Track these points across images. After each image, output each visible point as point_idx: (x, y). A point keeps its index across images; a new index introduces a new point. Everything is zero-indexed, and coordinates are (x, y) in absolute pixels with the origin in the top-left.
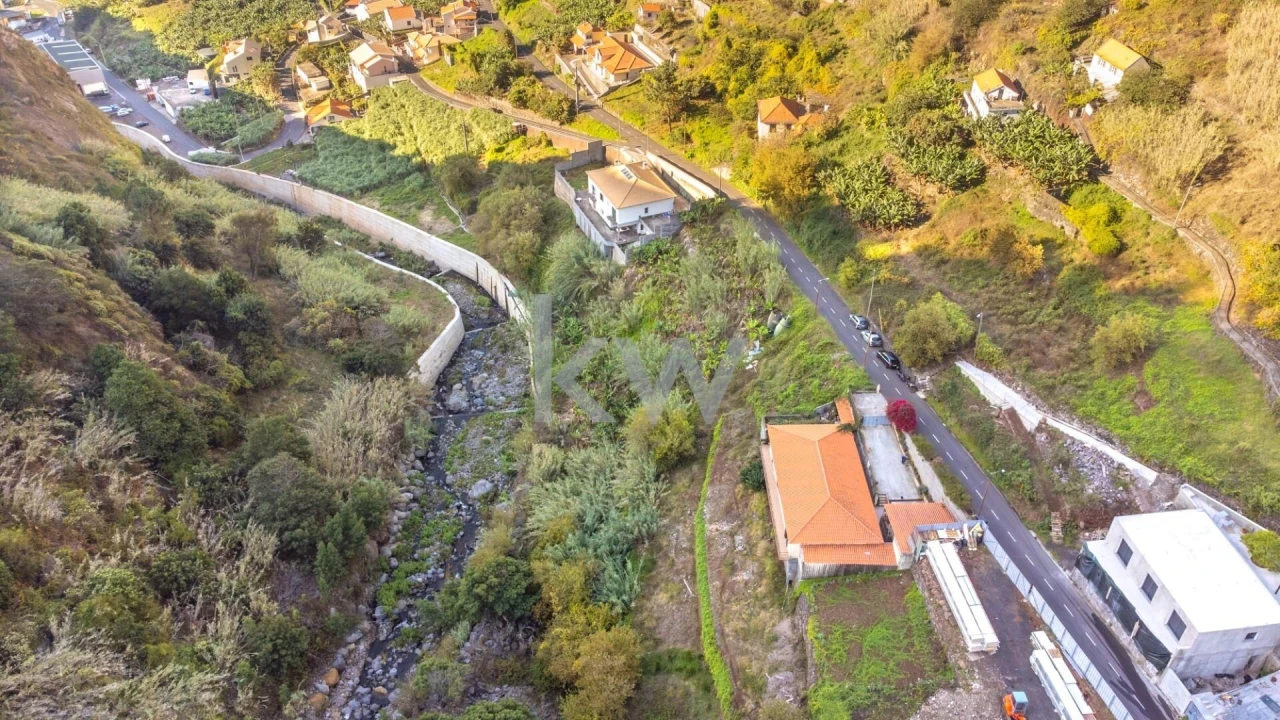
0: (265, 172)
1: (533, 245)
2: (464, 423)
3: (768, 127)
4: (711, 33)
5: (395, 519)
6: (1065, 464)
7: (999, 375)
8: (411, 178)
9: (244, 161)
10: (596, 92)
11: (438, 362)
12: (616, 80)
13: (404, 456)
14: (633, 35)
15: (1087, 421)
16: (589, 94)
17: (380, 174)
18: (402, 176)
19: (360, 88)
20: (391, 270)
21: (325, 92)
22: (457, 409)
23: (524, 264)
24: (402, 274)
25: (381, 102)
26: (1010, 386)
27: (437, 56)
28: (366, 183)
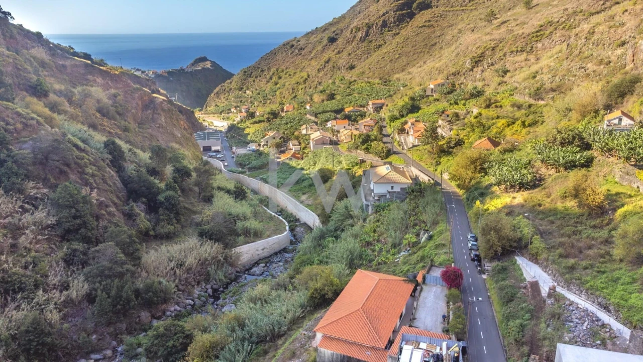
0: (252, 177)
5: (172, 309)
7: (541, 264)
9: (247, 173)
10: (408, 147)
13: (204, 284)
16: (403, 148)
19: (311, 150)
20: (272, 214)
25: (315, 154)
27: (350, 140)
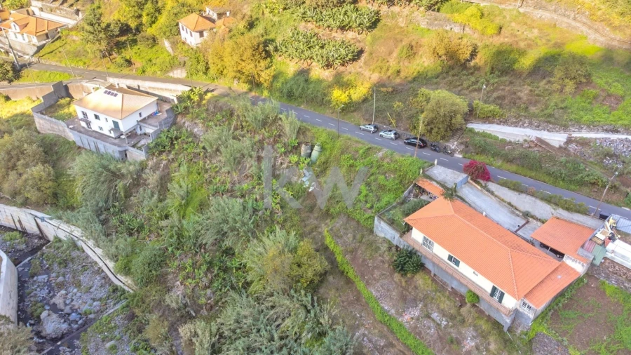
1: (49, 174)
2: (77, 342)
3: (198, 34)
6: (612, 156)
7: (505, 122)
10: (26, 53)
11: (11, 302)
12: (39, 41)
14: (33, 9)
15: (592, 126)
16: (20, 56)
22: (59, 335)
23: (48, 191)
26: (516, 126)
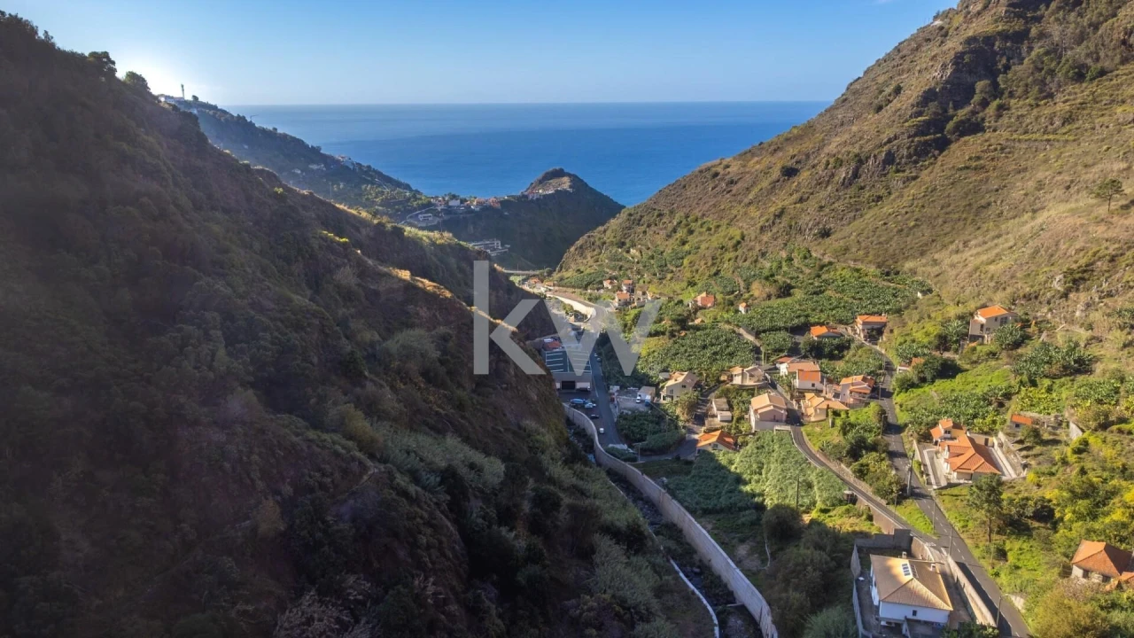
0: (647, 475)
1: (800, 608)
3: (1082, 572)
4: (1072, 458)
8: (747, 512)
9: (640, 461)
10: (938, 483)
12: (958, 479)
14: (993, 440)
16: (929, 483)
17: (724, 501)
18: (741, 509)
19: (751, 428)
20: (688, 586)
21: (726, 424)
24: (693, 593)
25: (759, 444)
27: (823, 417)
28: (710, 507)
